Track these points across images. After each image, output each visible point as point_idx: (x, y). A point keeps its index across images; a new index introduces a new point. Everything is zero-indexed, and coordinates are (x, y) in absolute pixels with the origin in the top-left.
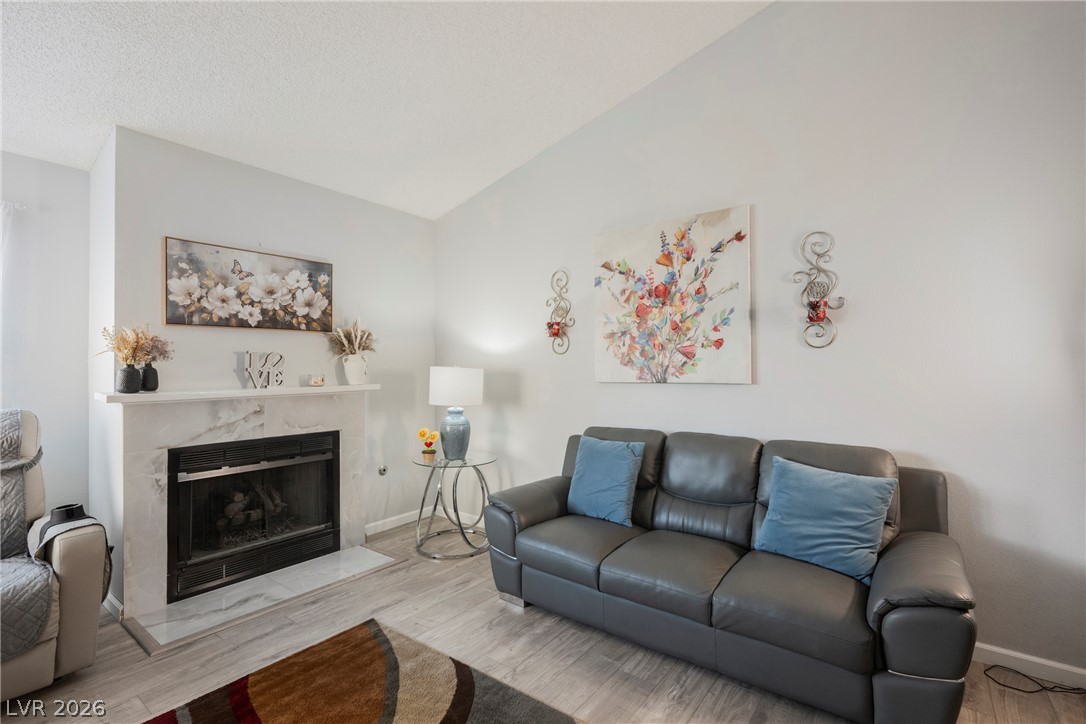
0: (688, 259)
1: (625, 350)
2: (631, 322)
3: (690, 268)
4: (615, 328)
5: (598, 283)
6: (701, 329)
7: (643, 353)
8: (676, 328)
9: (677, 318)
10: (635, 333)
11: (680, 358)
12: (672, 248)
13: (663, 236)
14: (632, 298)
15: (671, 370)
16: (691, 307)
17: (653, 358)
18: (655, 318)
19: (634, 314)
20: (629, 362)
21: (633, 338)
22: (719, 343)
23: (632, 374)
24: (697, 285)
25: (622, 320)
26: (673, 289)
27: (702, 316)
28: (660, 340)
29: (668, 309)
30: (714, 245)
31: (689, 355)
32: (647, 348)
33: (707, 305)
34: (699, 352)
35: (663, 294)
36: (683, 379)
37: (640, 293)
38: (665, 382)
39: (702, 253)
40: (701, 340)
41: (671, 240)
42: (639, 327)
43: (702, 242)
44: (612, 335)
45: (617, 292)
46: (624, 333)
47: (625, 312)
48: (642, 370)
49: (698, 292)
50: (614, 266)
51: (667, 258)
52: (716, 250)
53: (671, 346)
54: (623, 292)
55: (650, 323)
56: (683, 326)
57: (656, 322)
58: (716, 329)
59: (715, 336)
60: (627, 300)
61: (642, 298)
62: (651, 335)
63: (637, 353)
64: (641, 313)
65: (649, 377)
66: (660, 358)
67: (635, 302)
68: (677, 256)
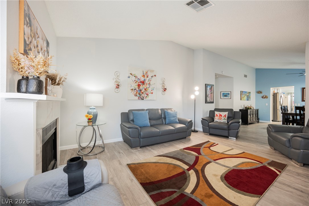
0: (147, 77)
1: (135, 93)
2: (137, 87)
3: (147, 79)
4: (133, 88)
5: (129, 77)
6: (149, 90)
7: (139, 94)
8: (145, 89)
9: (146, 88)
10: (138, 90)
11: (146, 95)
12: (145, 74)
13: (143, 71)
14: (137, 82)
15: (144, 97)
16: (148, 86)
17: (141, 95)
18: (141, 87)
19: (137, 86)
20: (136, 95)
21: (137, 91)
22: (152, 93)
23: (137, 98)
24: (149, 82)
25: (135, 86)
26: (145, 82)
27: (149, 88)
28: (142, 92)
29: (144, 86)
30: (152, 76)
31: (148, 95)
32: (140, 93)
33: (150, 86)
34: (149, 94)
35: (143, 83)
36: (146, 99)
37: (138, 82)
38: (143, 99)
39: (150, 77)
40: (150, 92)
41: (145, 73)
42: (138, 88)
43: (150, 75)
44: (132, 89)
45: (134, 81)
46: (135, 89)
47: (135, 85)
48: (139, 97)
49: (149, 84)
50: (133, 75)
51: (144, 76)
52: (152, 77)
53: (144, 93)
54: (135, 81)
55: (140, 88)
56: (147, 90)
57: (142, 88)
58: (152, 91)
59: (152, 92)
60: (136, 82)
61: (139, 83)
62: (141, 90)
63: (138, 94)
64: (139, 85)
65: (140, 99)
66: (142, 95)
67: (137, 83)
68: (146, 76)
